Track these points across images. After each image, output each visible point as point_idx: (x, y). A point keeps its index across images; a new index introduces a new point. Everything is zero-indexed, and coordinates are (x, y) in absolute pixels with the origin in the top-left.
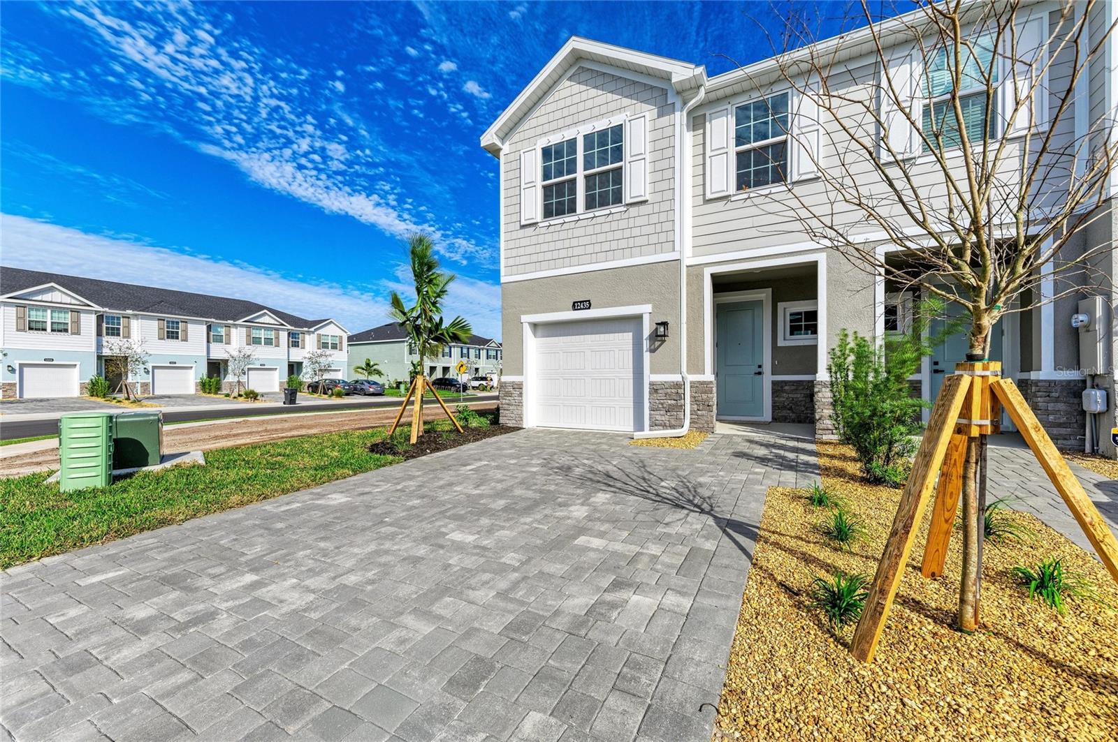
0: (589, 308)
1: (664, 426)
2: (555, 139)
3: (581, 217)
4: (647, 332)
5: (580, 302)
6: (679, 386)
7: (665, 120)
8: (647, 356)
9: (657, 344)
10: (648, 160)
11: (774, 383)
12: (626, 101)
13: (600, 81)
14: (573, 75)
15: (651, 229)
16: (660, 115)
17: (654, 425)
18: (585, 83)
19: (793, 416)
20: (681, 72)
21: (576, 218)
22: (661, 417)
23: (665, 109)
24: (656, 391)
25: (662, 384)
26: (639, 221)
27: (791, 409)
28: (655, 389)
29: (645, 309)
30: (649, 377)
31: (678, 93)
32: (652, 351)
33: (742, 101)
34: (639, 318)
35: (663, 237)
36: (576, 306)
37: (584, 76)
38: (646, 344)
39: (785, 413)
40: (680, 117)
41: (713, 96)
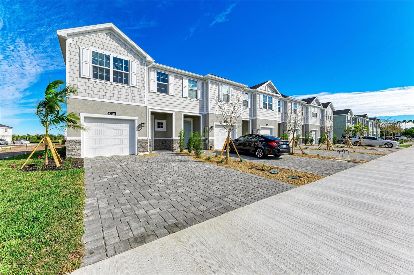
0: (115, 115)
1: (142, 152)
2: (100, 51)
3: (112, 84)
4: (137, 125)
5: (112, 112)
6: (146, 140)
7: (142, 67)
8: (137, 132)
9: (140, 129)
10: (137, 76)
11: (154, 140)
12: (130, 55)
13: (120, 42)
14: (108, 33)
15: (138, 96)
16: (141, 64)
17: (139, 151)
18: (114, 39)
19: (159, 148)
20: (149, 58)
21: (110, 83)
22: (141, 149)
23: (142, 64)
24: (140, 142)
25: (142, 140)
26: (134, 92)
27: (158, 146)
28: (139, 141)
29: (136, 118)
30: (137, 138)
31: (146, 62)
32: (138, 131)
33: (159, 71)
34: (134, 121)
35: (142, 99)
36: (109, 113)
37: (112, 36)
38: (136, 129)
39: (157, 147)
40: (146, 68)
41: (154, 66)
